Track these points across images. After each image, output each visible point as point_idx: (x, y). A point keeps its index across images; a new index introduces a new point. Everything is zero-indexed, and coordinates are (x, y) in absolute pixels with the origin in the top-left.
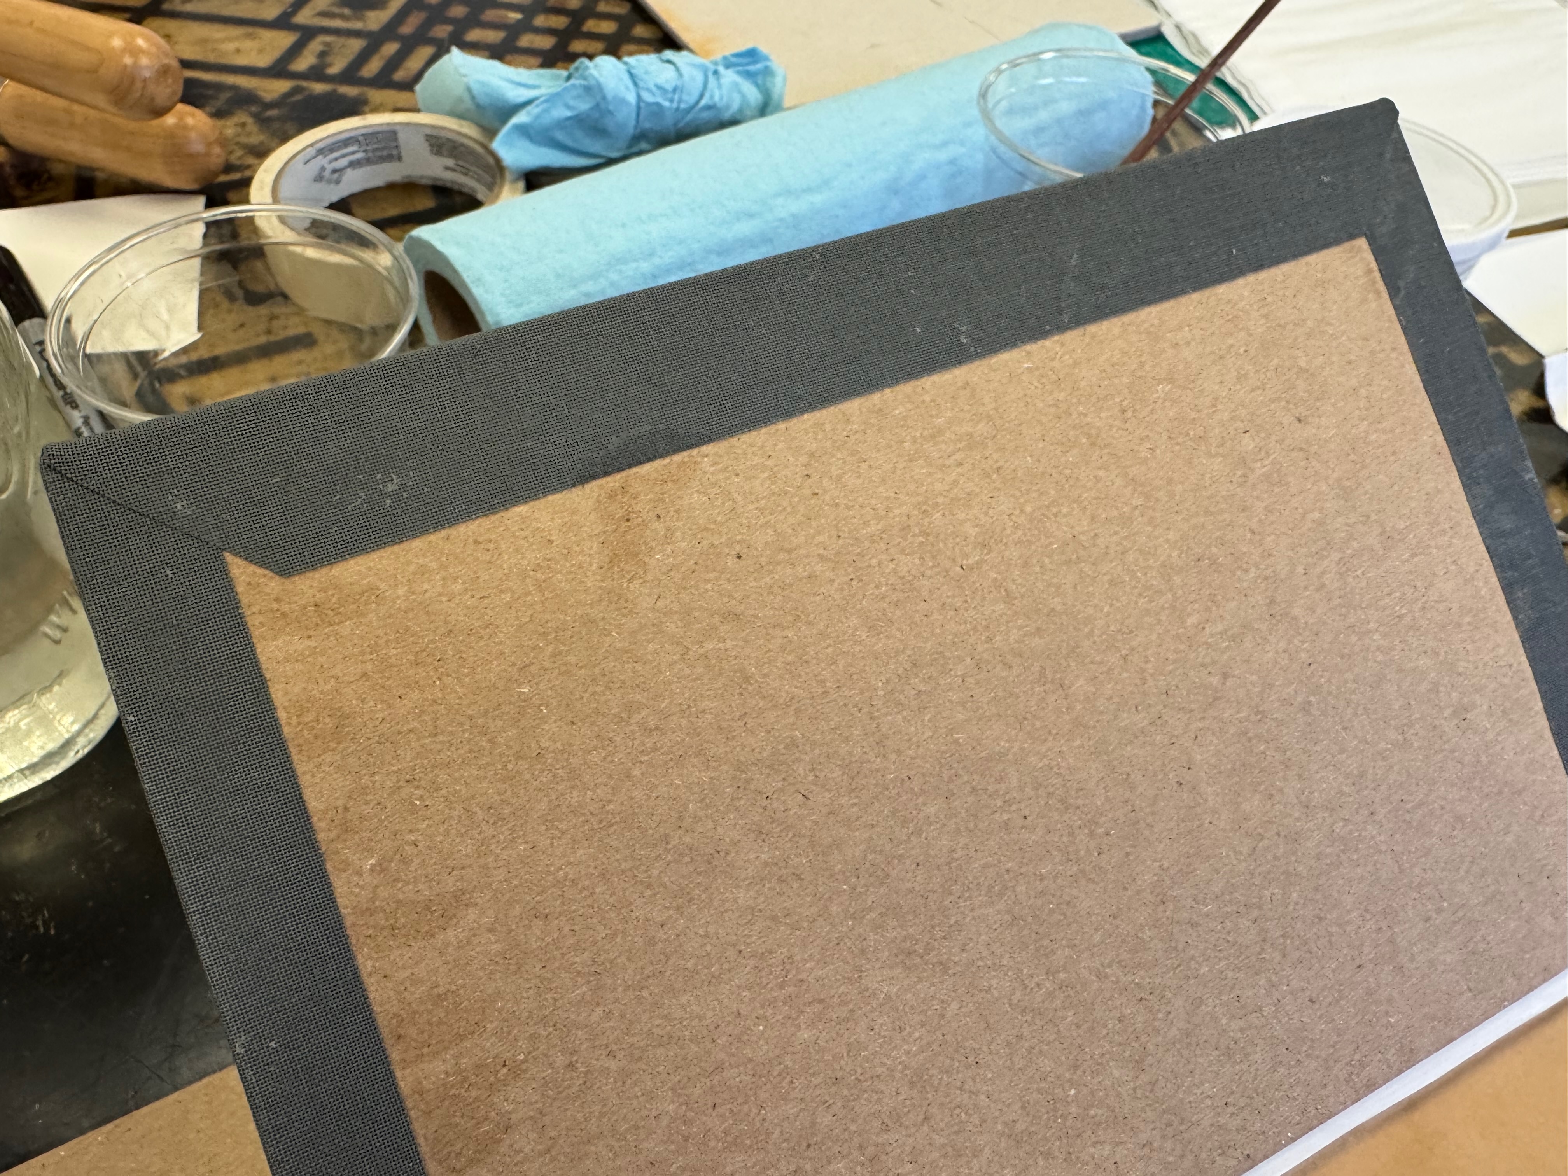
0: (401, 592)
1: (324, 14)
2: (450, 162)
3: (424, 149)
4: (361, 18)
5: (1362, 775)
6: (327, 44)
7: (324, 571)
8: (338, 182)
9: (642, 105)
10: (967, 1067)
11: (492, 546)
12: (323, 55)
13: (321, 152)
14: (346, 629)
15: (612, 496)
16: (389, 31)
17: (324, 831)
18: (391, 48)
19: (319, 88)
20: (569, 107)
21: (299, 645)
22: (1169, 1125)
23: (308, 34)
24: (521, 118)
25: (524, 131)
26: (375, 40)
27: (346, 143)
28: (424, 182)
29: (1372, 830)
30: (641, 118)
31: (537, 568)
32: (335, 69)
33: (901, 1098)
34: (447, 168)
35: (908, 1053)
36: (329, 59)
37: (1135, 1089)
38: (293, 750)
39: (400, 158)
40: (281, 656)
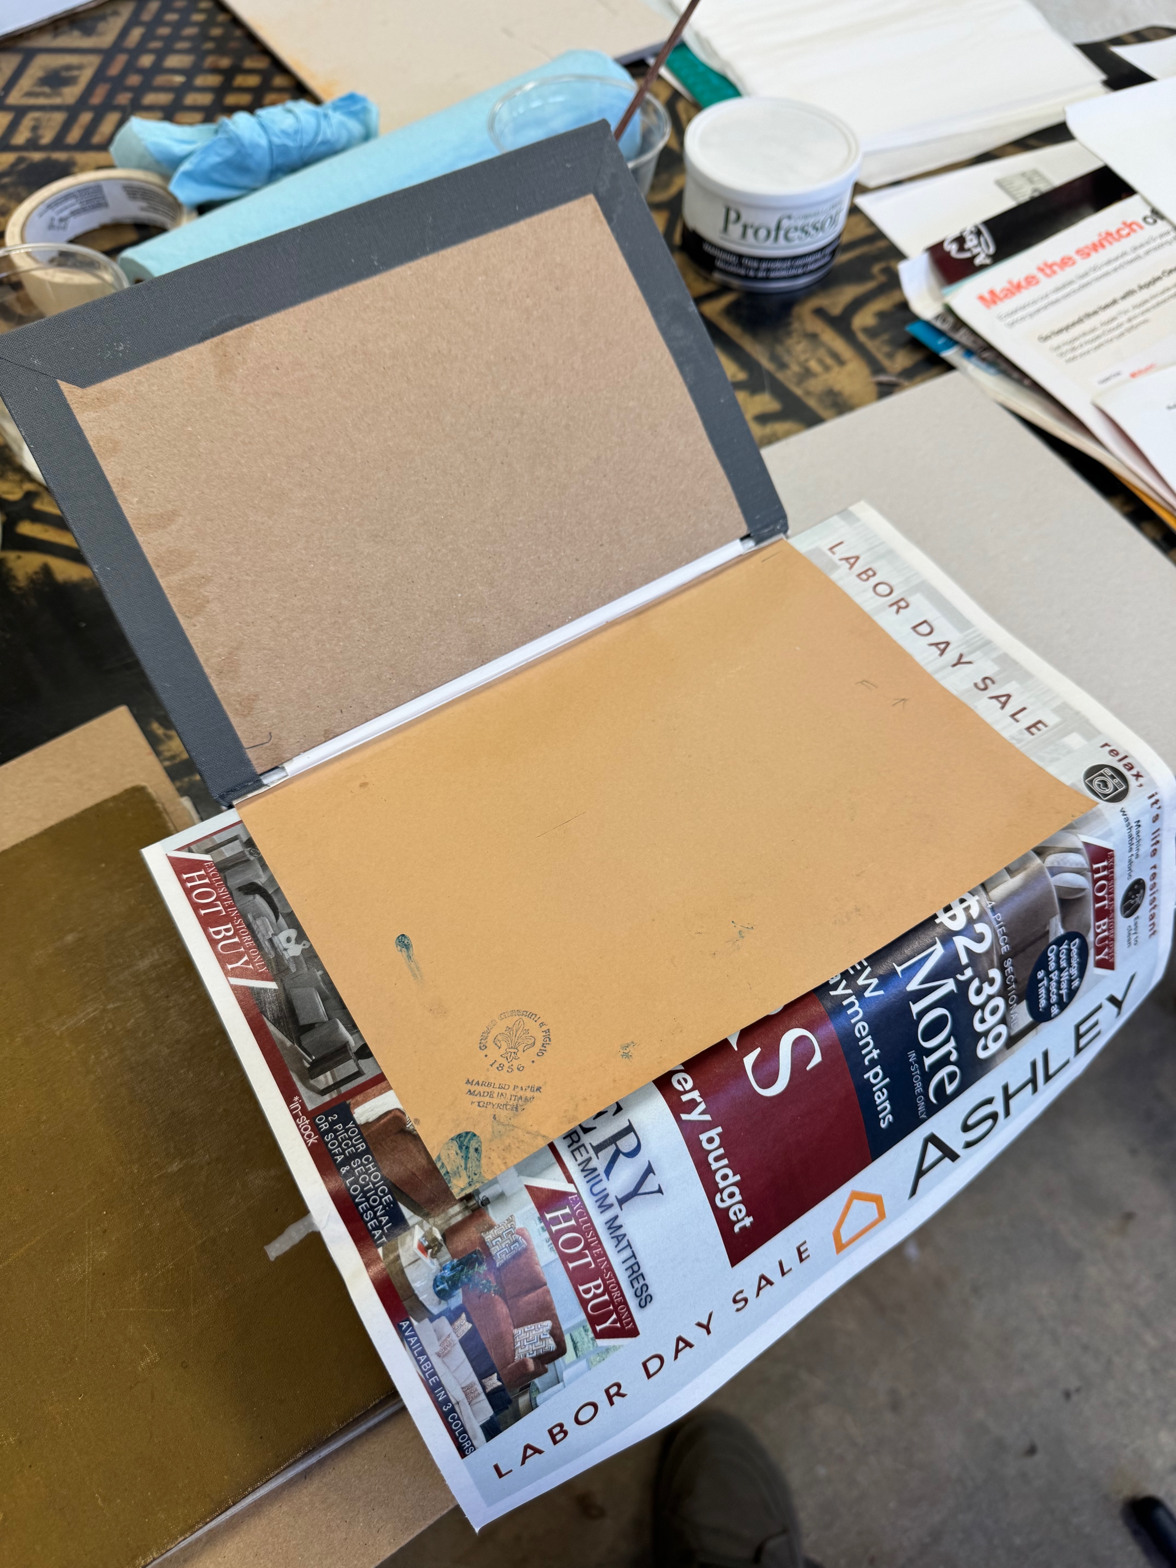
0: (131, 392)
1: (29, 94)
2: (143, 204)
3: (122, 196)
4: (59, 95)
5: (599, 458)
6: (37, 120)
7: (99, 385)
8: (64, 228)
9: (274, 147)
10: (409, 583)
11: (167, 370)
12: (35, 129)
13: (50, 207)
14: (112, 407)
15: (217, 346)
16: (82, 103)
17: (115, 488)
18: (86, 118)
19: (37, 156)
20: (219, 155)
21: (93, 415)
22: (508, 610)
23: (20, 112)
24: (186, 166)
25: (189, 175)
26: (73, 112)
27: (67, 197)
28: (128, 221)
29: (605, 483)
30: (275, 156)
31: (188, 378)
32: (47, 138)
33: (379, 595)
34: (143, 209)
35: (380, 577)
36: (40, 132)
37: (490, 595)
38: (98, 457)
39: (106, 205)
40: (86, 420)
